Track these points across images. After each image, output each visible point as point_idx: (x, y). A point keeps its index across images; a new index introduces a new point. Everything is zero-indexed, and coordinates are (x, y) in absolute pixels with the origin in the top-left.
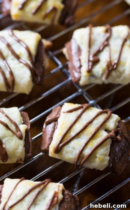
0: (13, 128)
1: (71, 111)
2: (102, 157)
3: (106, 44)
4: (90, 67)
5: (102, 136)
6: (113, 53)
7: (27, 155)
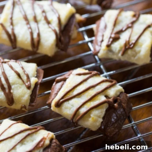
0: (25, 78)
1: (80, 75)
2: (95, 118)
3: (130, 26)
4: (110, 43)
5: (100, 100)
6: (133, 34)
7: (31, 104)
